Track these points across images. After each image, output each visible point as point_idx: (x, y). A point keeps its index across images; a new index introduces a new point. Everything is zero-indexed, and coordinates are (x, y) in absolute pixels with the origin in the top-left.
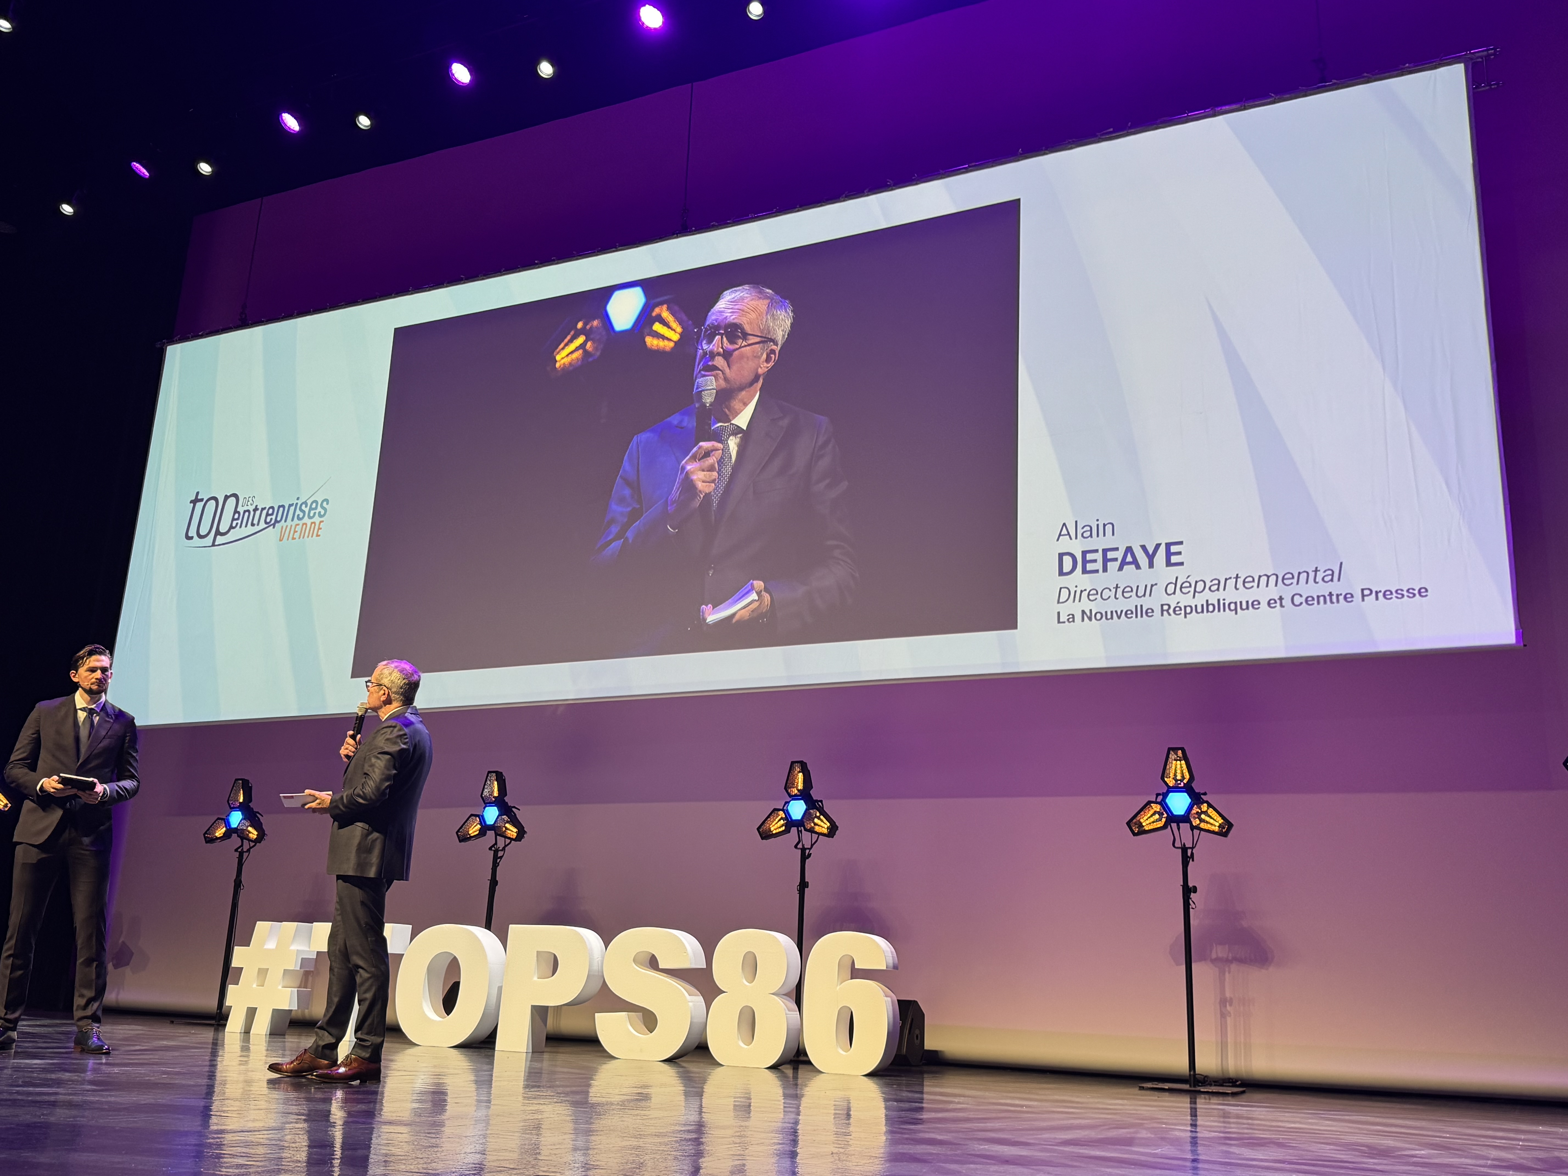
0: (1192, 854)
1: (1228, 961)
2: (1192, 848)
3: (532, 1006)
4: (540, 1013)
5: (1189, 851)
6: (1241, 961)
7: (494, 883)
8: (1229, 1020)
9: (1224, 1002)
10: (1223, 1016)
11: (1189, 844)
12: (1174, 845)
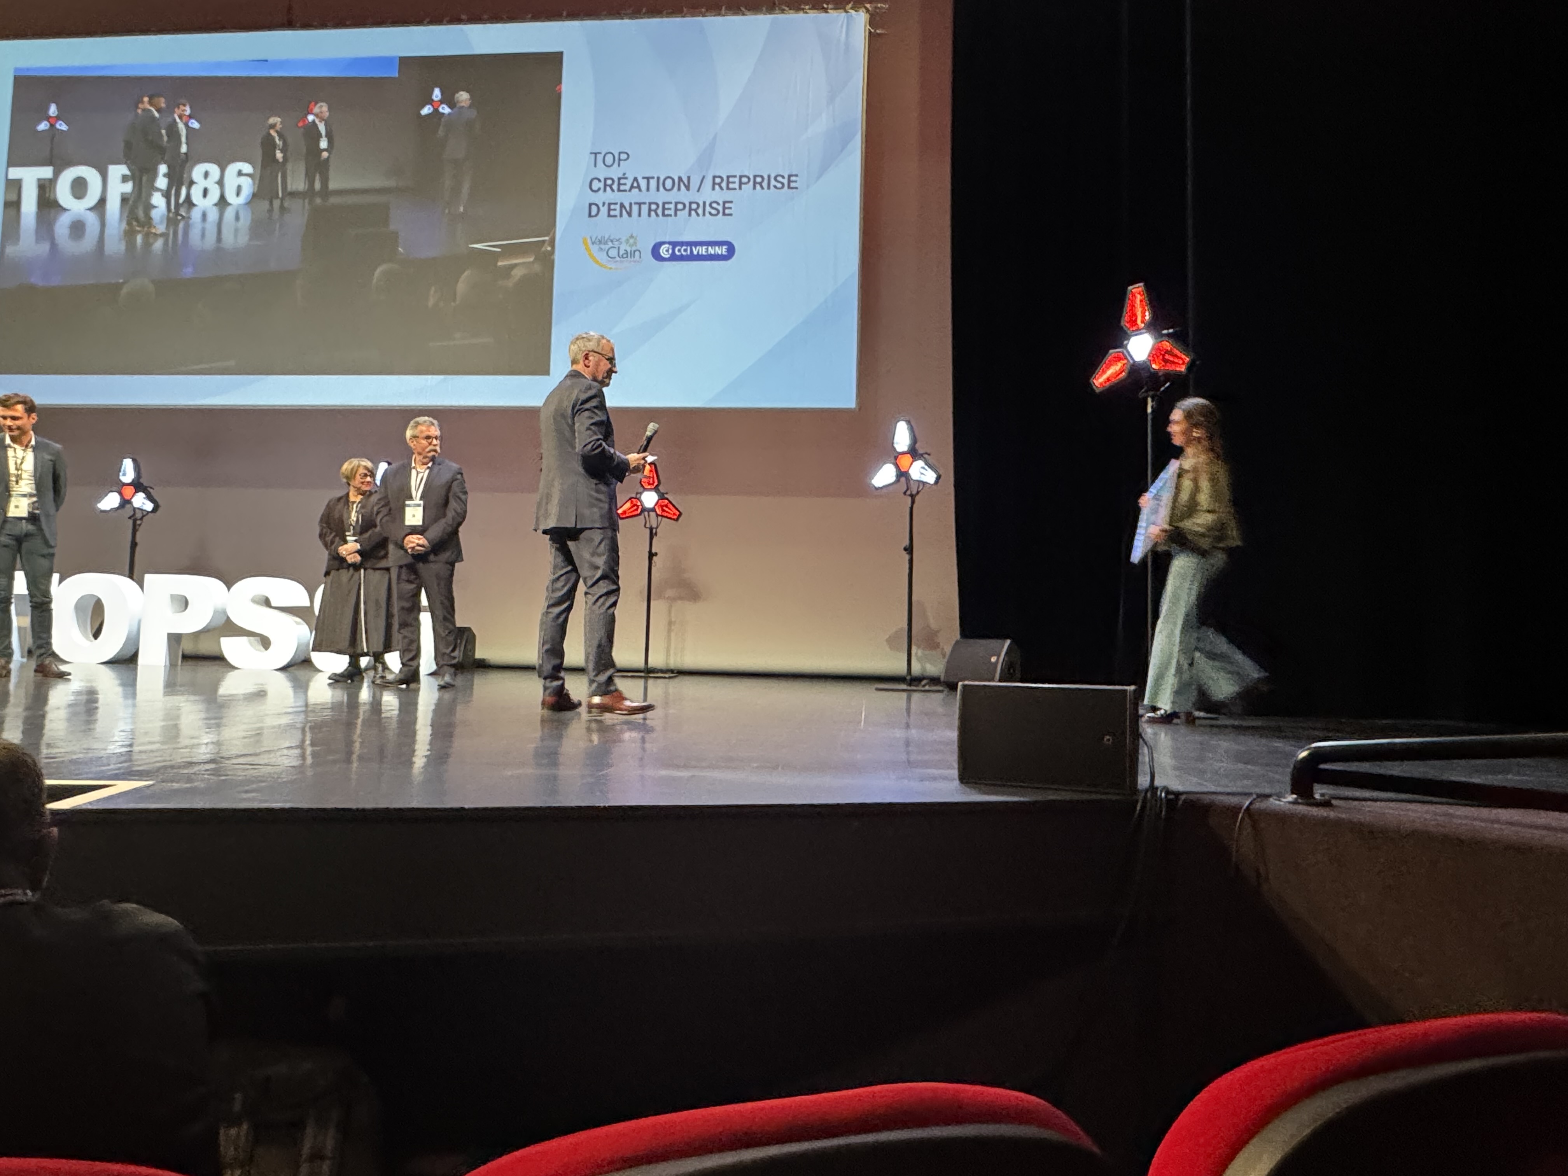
0: (656, 532)
1: (674, 599)
2: (656, 528)
3: (169, 634)
4: (174, 639)
5: (654, 531)
6: (681, 598)
7: (134, 545)
8: (673, 635)
9: (670, 623)
10: (669, 631)
11: (654, 526)
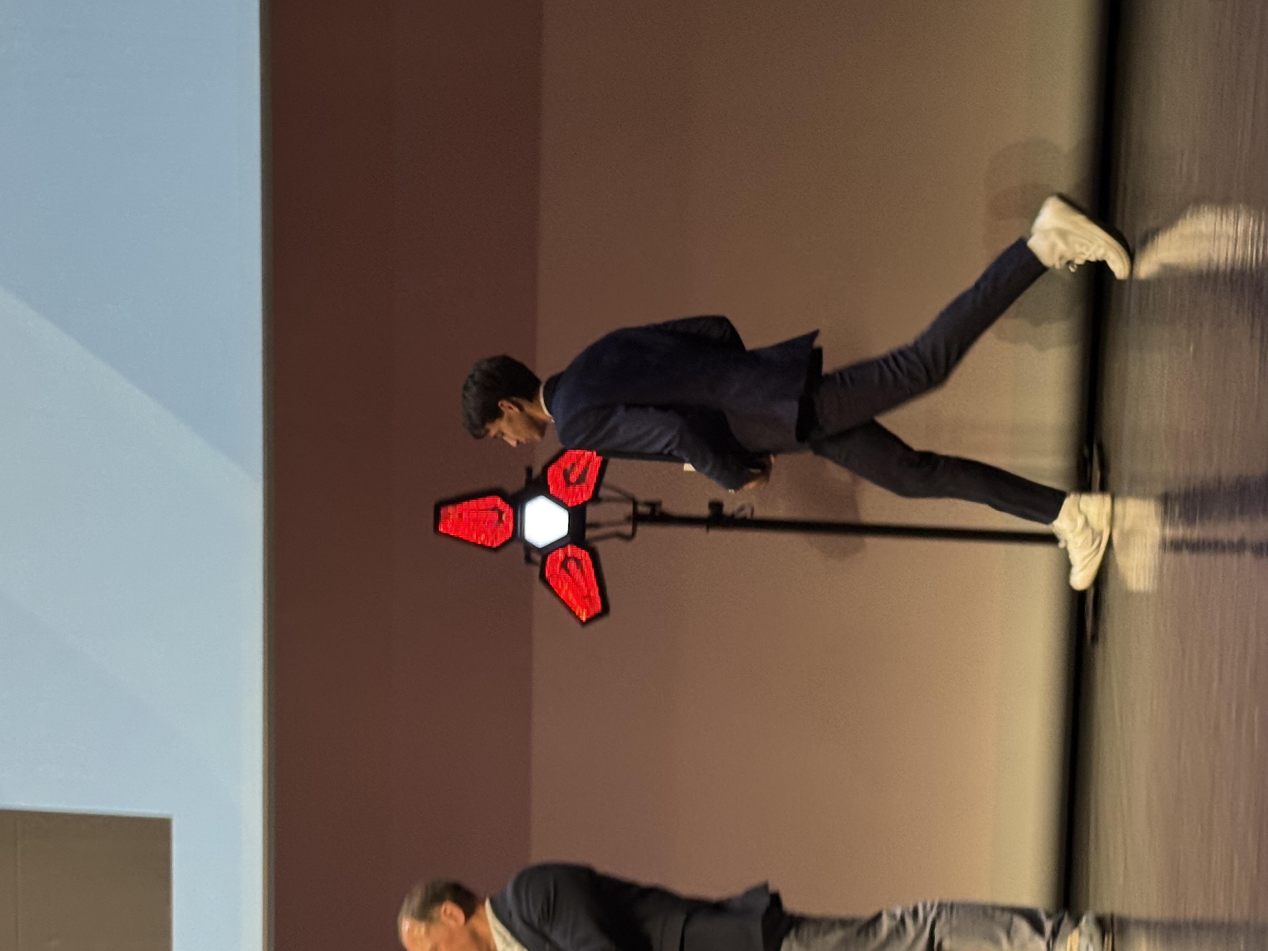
0: (648, 504)
2: (635, 503)
5: (643, 509)
11: (628, 509)
12: (628, 538)
